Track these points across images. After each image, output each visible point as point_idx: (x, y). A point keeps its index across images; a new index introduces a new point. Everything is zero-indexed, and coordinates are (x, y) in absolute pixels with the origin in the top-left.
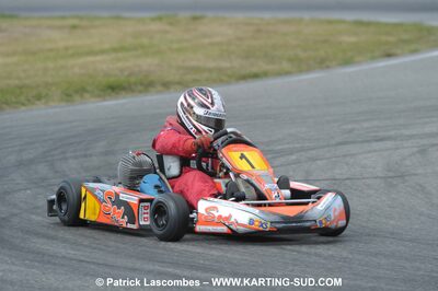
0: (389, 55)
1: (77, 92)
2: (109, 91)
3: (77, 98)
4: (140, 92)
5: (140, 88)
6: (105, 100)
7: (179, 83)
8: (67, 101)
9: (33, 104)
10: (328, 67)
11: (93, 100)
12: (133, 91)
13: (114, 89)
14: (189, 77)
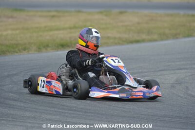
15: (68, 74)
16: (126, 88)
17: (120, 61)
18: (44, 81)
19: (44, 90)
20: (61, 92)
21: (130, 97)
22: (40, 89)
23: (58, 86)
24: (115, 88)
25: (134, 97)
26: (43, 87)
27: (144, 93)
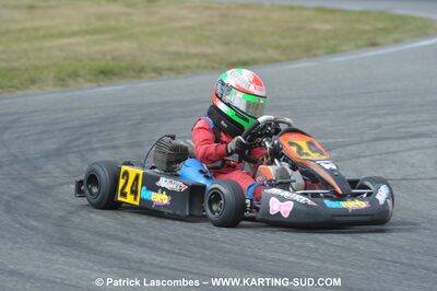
0: (374, 45)
1: (70, 76)
2: (101, 76)
3: (71, 82)
4: (134, 78)
5: (131, 73)
6: (99, 86)
7: (171, 69)
8: (62, 86)
9: (27, 88)
10: (315, 56)
11: (87, 85)
12: (125, 77)
13: (106, 74)
14: (180, 63)
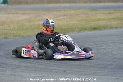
15: (38, 46)
16: (75, 52)
17: (70, 37)
18: (25, 50)
19: (26, 56)
20: (37, 56)
21: (78, 58)
22: (23, 55)
23: (34, 53)
24: (69, 53)
25: (80, 57)
26: (25, 54)
27: (85, 55)
